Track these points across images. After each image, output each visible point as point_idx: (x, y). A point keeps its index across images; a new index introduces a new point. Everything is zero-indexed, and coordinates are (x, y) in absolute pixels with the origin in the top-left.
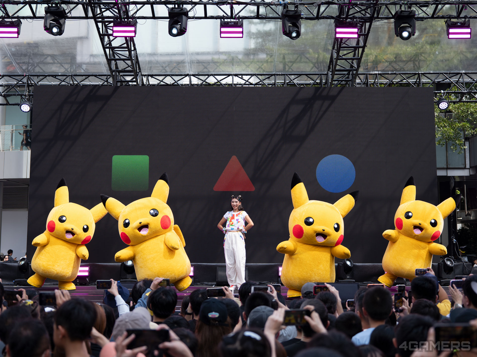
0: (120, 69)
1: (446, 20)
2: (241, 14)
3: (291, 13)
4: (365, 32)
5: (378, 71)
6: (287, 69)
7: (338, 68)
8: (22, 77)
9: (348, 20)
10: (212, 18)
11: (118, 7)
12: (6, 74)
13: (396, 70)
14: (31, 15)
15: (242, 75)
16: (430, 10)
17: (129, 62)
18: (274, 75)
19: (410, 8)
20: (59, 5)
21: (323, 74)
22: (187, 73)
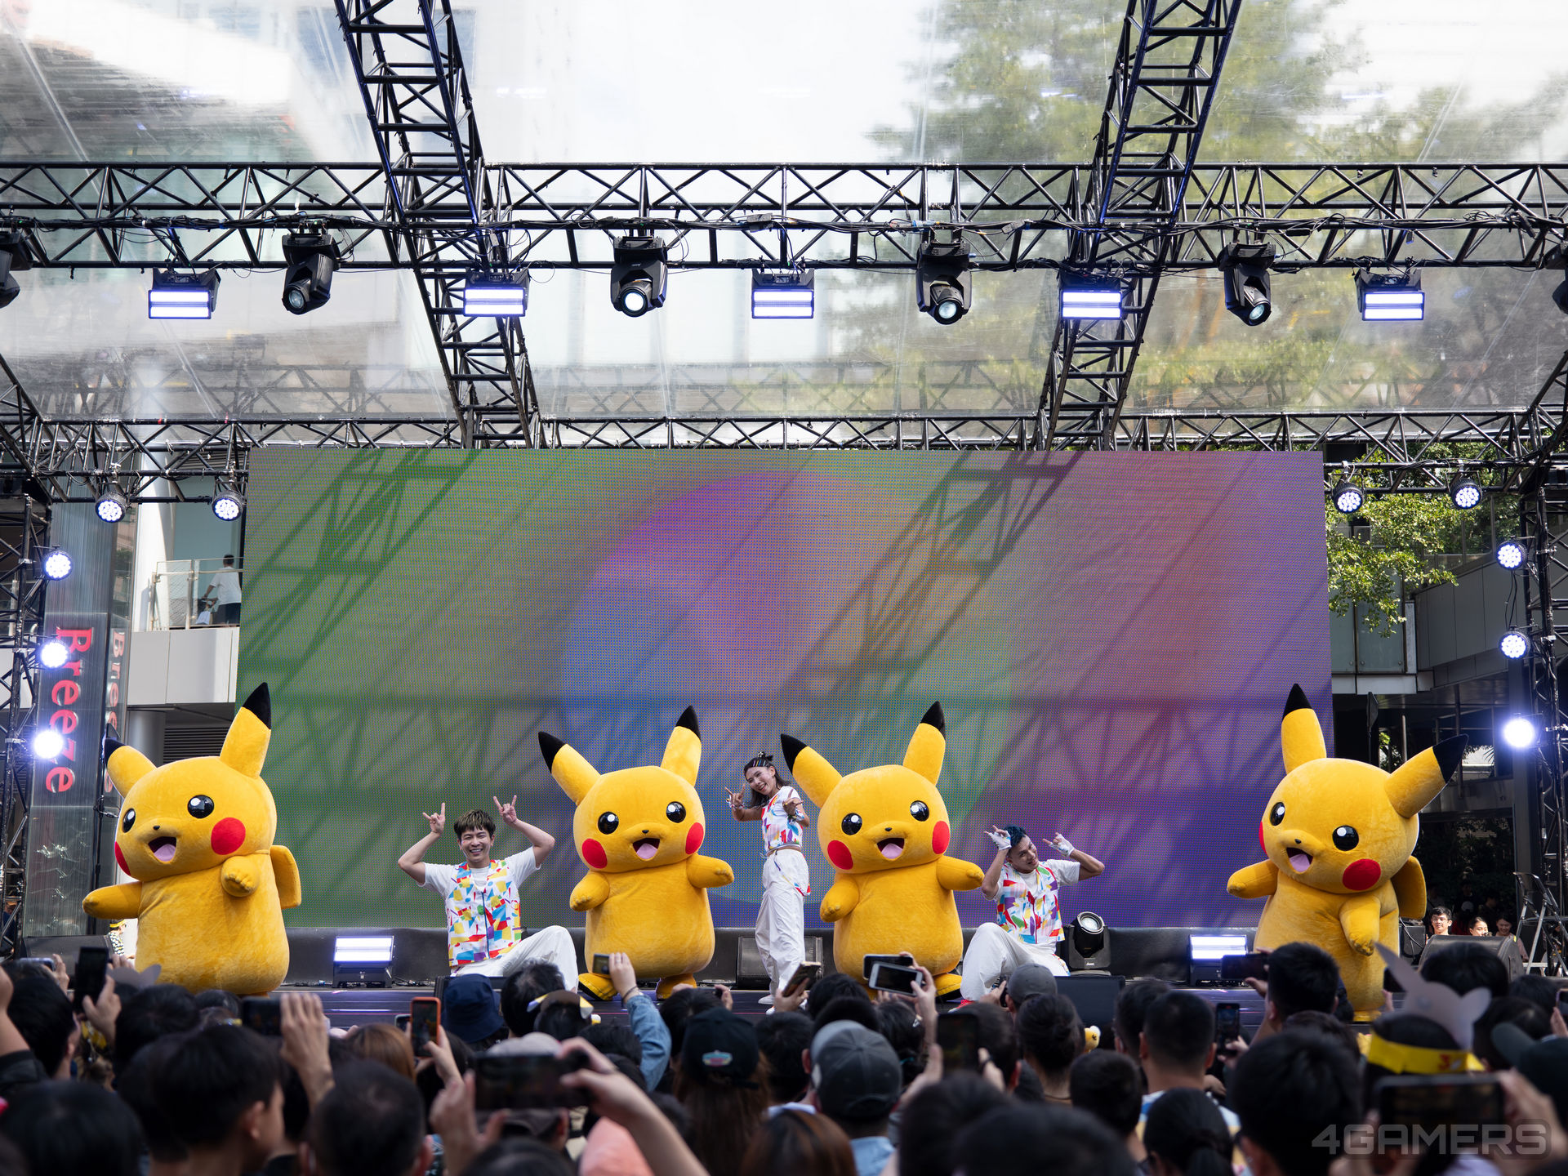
0: (483, 404)
1: (1356, 270)
2: (811, 255)
3: (943, 252)
4: (1140, 304)
5: (1175, 409)
6: (930, 405)
7: (1066, 399)
8: (220, 426)
9: (1095, 271)
10: (731, 264)
11: (480, 237)
12: (177, 418)
13: (1222, 407)
14: (248, 259)
15: (809, 420)
16: (1313, 245)
17: (506, 385)
18: (896, 420)
19: (1260, 237)
20: (320, 231)
21: (1027, 418)
22: (660, 417)
